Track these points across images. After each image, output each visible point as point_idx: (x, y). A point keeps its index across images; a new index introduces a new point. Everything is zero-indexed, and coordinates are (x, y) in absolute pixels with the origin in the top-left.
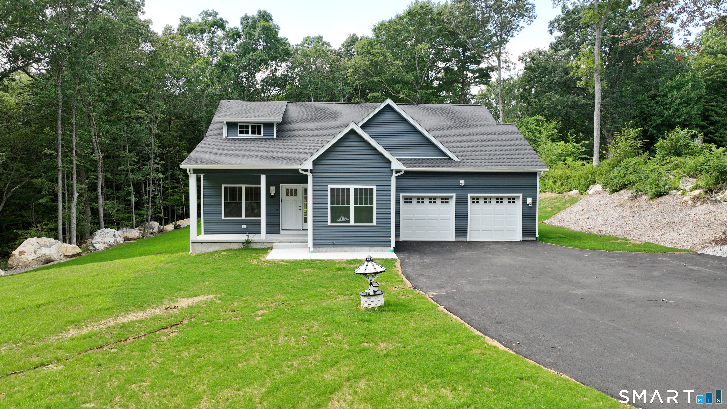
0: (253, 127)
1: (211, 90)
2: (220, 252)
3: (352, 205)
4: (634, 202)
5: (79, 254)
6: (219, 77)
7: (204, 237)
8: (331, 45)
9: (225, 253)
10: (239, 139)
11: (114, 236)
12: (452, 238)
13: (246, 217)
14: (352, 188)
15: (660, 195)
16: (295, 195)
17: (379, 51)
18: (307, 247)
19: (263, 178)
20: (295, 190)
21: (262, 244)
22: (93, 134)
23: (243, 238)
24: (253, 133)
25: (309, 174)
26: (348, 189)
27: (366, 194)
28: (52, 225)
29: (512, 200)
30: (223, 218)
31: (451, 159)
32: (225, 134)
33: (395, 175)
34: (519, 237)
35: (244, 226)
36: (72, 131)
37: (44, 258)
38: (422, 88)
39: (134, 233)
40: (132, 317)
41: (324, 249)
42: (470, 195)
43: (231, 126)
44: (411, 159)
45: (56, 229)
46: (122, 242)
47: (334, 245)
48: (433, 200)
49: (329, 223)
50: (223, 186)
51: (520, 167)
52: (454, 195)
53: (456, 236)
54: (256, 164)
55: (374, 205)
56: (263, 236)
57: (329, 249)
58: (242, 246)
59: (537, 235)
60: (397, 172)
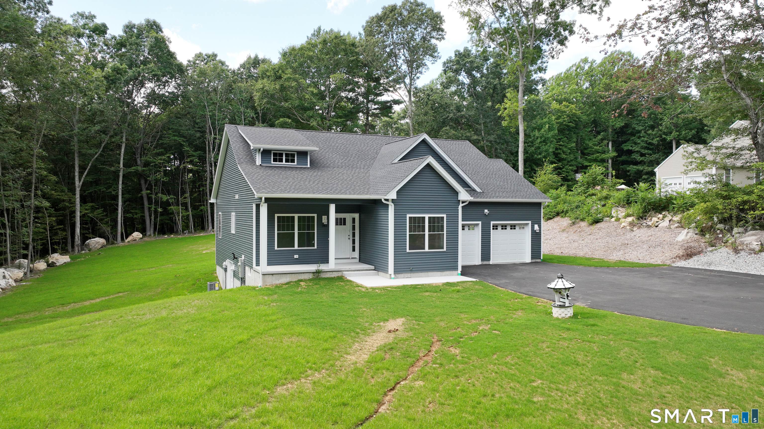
0: (287, 155)
3: (427, 233)
4: (575, 227)
7: (272, 269)
8: (228, 64)
10: (272, 167)
11: (4, 276)
13: (299, 247)
14: (427, 217)
15: (597, 221)
16: (345, 224)
17: (291, 76)
18: (387, 275)
19: (332, 208)
20: (345, 219)
21: (331, 273)
23: (313, 268)
24: (287, 161)
25: (390, 203)
26: (424, 218)
27: (438, 222)
29: (522, 226)
30: (276, 248)
31: (475, 190)
32: (259, 162)
33: (461, 205)
34: (528, 259)
35: (296, 256)
39: (16, 273)
41: (402, 275)
42: (492, 223)
43: (264, 153)
46: (14, 284)
47: (411, 271)
49: (408, 250)
50: (276, 215)
52: (480, 223)
53: (482, 260)
55: (445, 233)
56: (333, 265)
57: (406, 275)
58: (311, 276)
59: (542, 257)
60: (463, 202)
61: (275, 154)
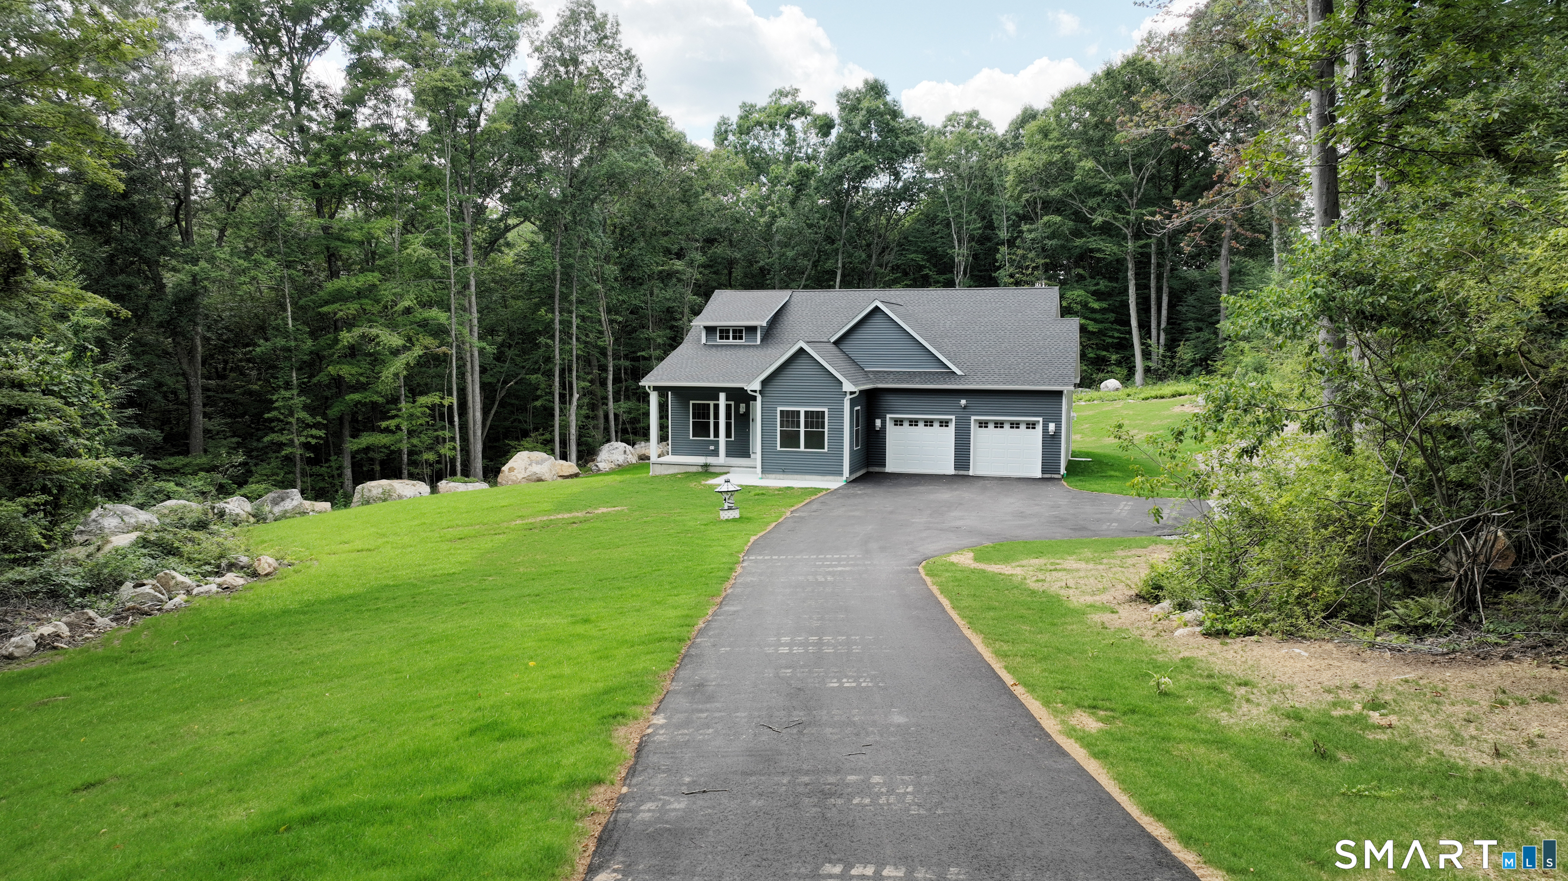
0: (734, 331)
1: (781, 222)
2: (674, 475)
3: (802, 429)
7: (670, 458)
8: (993, 125)
9: (679, 476)
10: (717, 346)
11: (626, 452)
12: (950, 470)
13: (714, 437)
14: (802, 410)
17: (1057, 144)
18: (755, 473)
19: (722, 396)
21: (715, 467)
22: (601, 309)
23: (701, 460)
25: (757, 395)
26: (798, 412)
27: (818, 418)
28: (547, 436)
29: (1031, 425)
30: (691, 437)
31: (954, 374)
32: (704, 341)
33: (849, 397)
34: (1038, 474)
35: (712, 448)
36: (571, 312)
37: (534, 477)
38: (1139, 204)
41: (773, 476)
42: (973, 418)
43: (711, 330)
44: (904, 373)
45: (552, 441)
46: (634, 461)
47: (784, 472)
48: (929, 423)
49: (779, 448)
50: (691, 402)
51: (1038, 384)
52: (953, 417)
53: (956, 468)
54: (718, 381)
55: (826, 430)
56: (722, 459)
57: (778, 476)
58: (700, 469)
59: (1063, 471)
60: (852, 393)
61: (721, 331)
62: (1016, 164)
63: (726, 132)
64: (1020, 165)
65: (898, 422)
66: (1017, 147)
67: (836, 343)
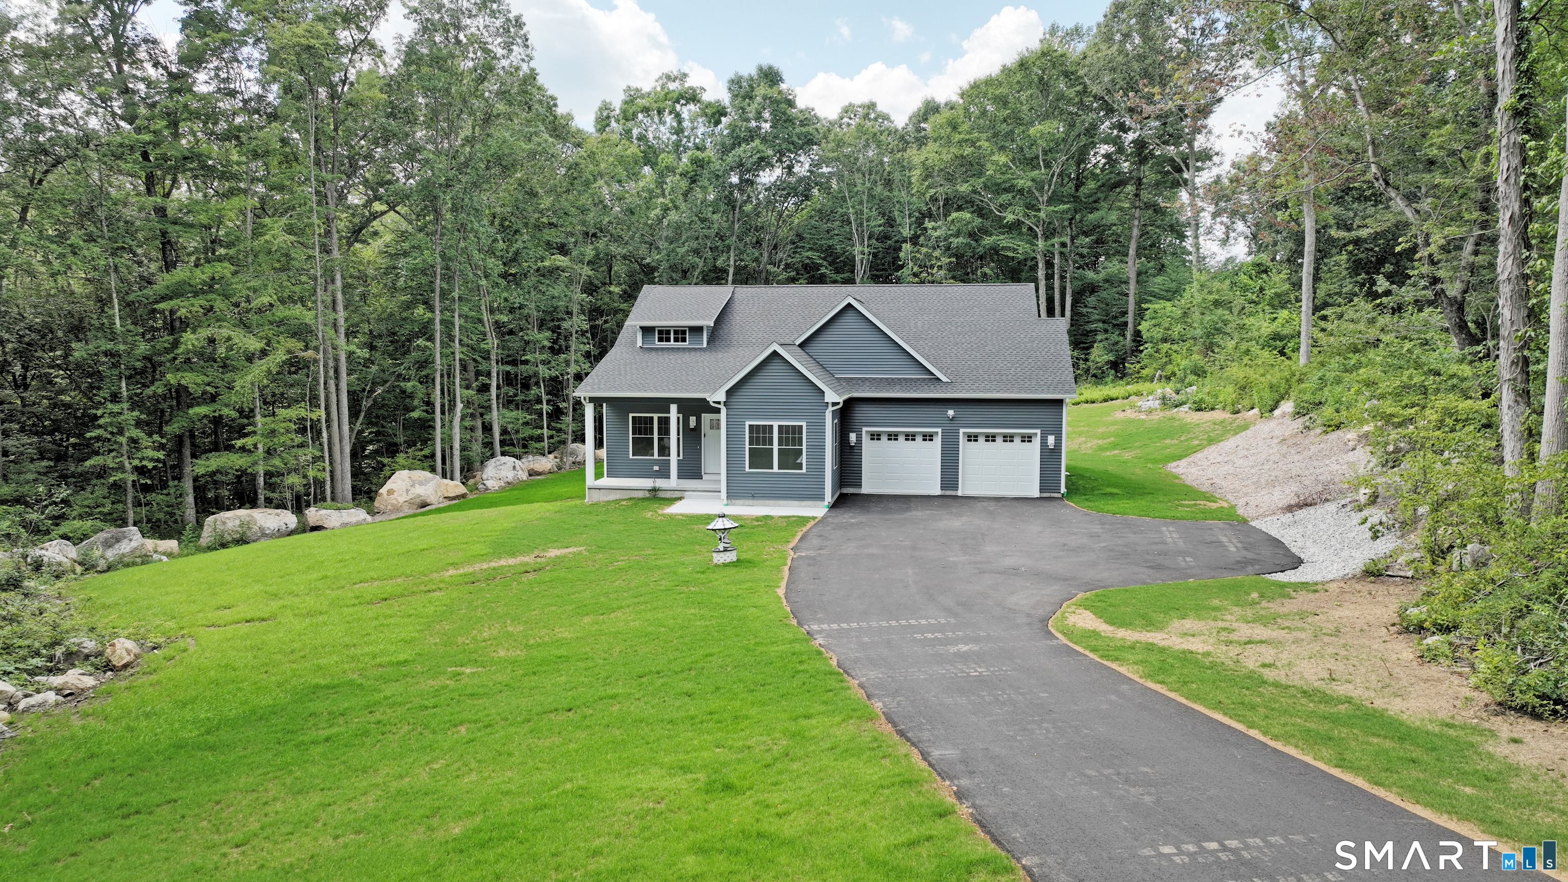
0: (676, 332)
2: (617, 501)
3: (776, 447)
5: (463, 496)
6: (685, 195)
7: (606, 481)
8: (892, 118)
9: (624, 503)
10: (657, 349)
11: (514, 468)
12: (936, 490)
13: (659, 456)
14: (775, 424)
17: (967, 137)
18: (719, 498)
19: (674, 408)
21: (668, 492)
22: (483, 308)
23: (648, 483)
25: (722, 407)
26: (771, 427)
27: (794, 433)
28: (427, 452)
29: (1027, 439)
30: (629, 456)
31: (938, 379)
32: (639, 343)
33: (831, 409)
34: (1036, 493)
35: (656, 468)
36: (453, 311)
37: (418, 500)
38: (1050, 201)
39: (546, 463)
40: (503, 562)
41: (741, 502)
42: (962, 431)
43: (647, 331)
44: (881, 379)
45: (433, 456)
46: (525, 478)
47: (753, 497)
48: (910, 437)
49: (747, 469)
50: (631, 415)
51: (1036, 391)
52: (939, 430)
53: (942, 488)
54: (664, 391)
55: (804, 447)
56: (673, 482)
57: (747, 502)
58: (647, 495)
59: (1063, 490)
60: (834, 404)
61: (660, 332)
62: (923, 158)
63: (608, 117)
64: (927, 159)
65: (875, 437)
66: (921, 142)
67: (801, 345)
